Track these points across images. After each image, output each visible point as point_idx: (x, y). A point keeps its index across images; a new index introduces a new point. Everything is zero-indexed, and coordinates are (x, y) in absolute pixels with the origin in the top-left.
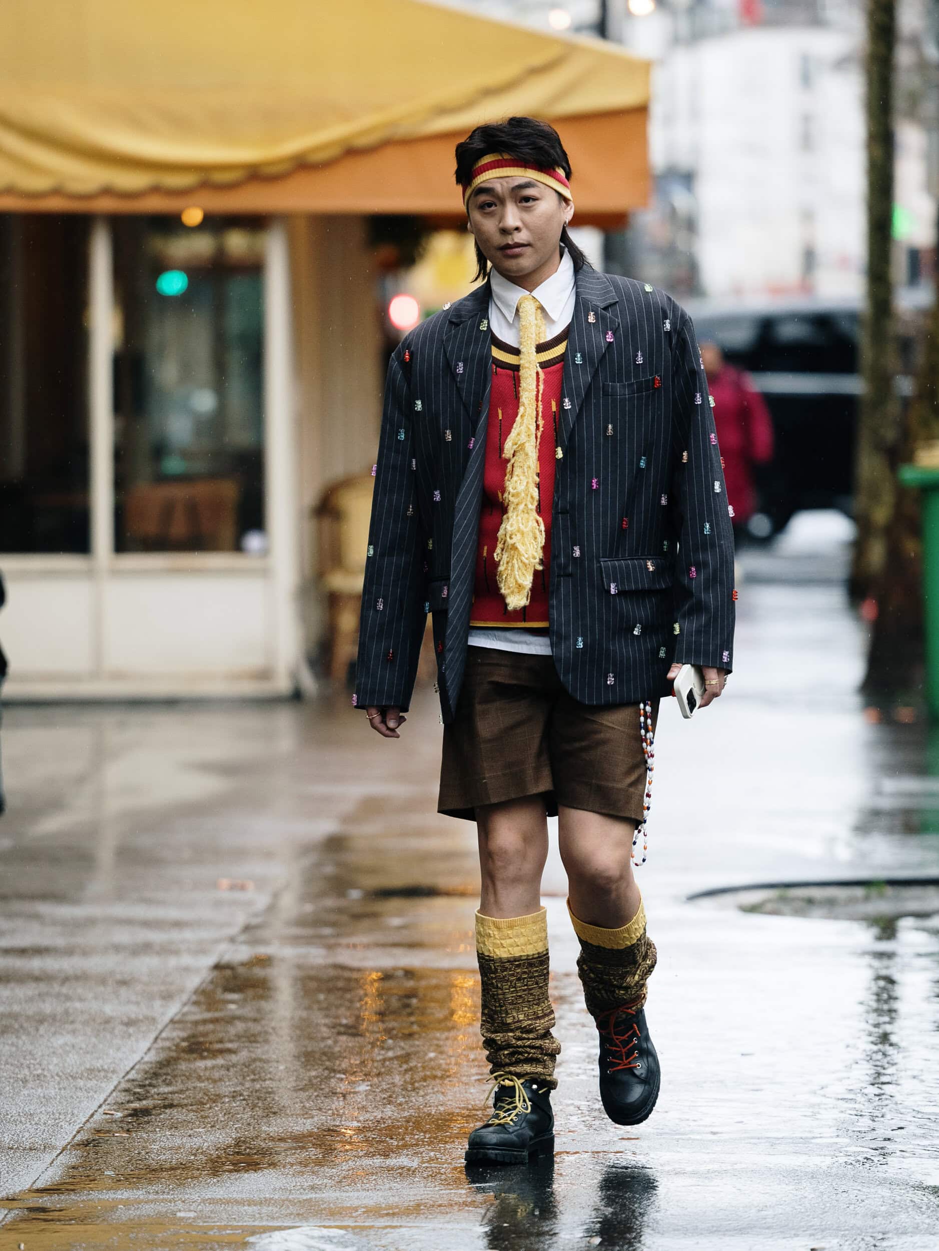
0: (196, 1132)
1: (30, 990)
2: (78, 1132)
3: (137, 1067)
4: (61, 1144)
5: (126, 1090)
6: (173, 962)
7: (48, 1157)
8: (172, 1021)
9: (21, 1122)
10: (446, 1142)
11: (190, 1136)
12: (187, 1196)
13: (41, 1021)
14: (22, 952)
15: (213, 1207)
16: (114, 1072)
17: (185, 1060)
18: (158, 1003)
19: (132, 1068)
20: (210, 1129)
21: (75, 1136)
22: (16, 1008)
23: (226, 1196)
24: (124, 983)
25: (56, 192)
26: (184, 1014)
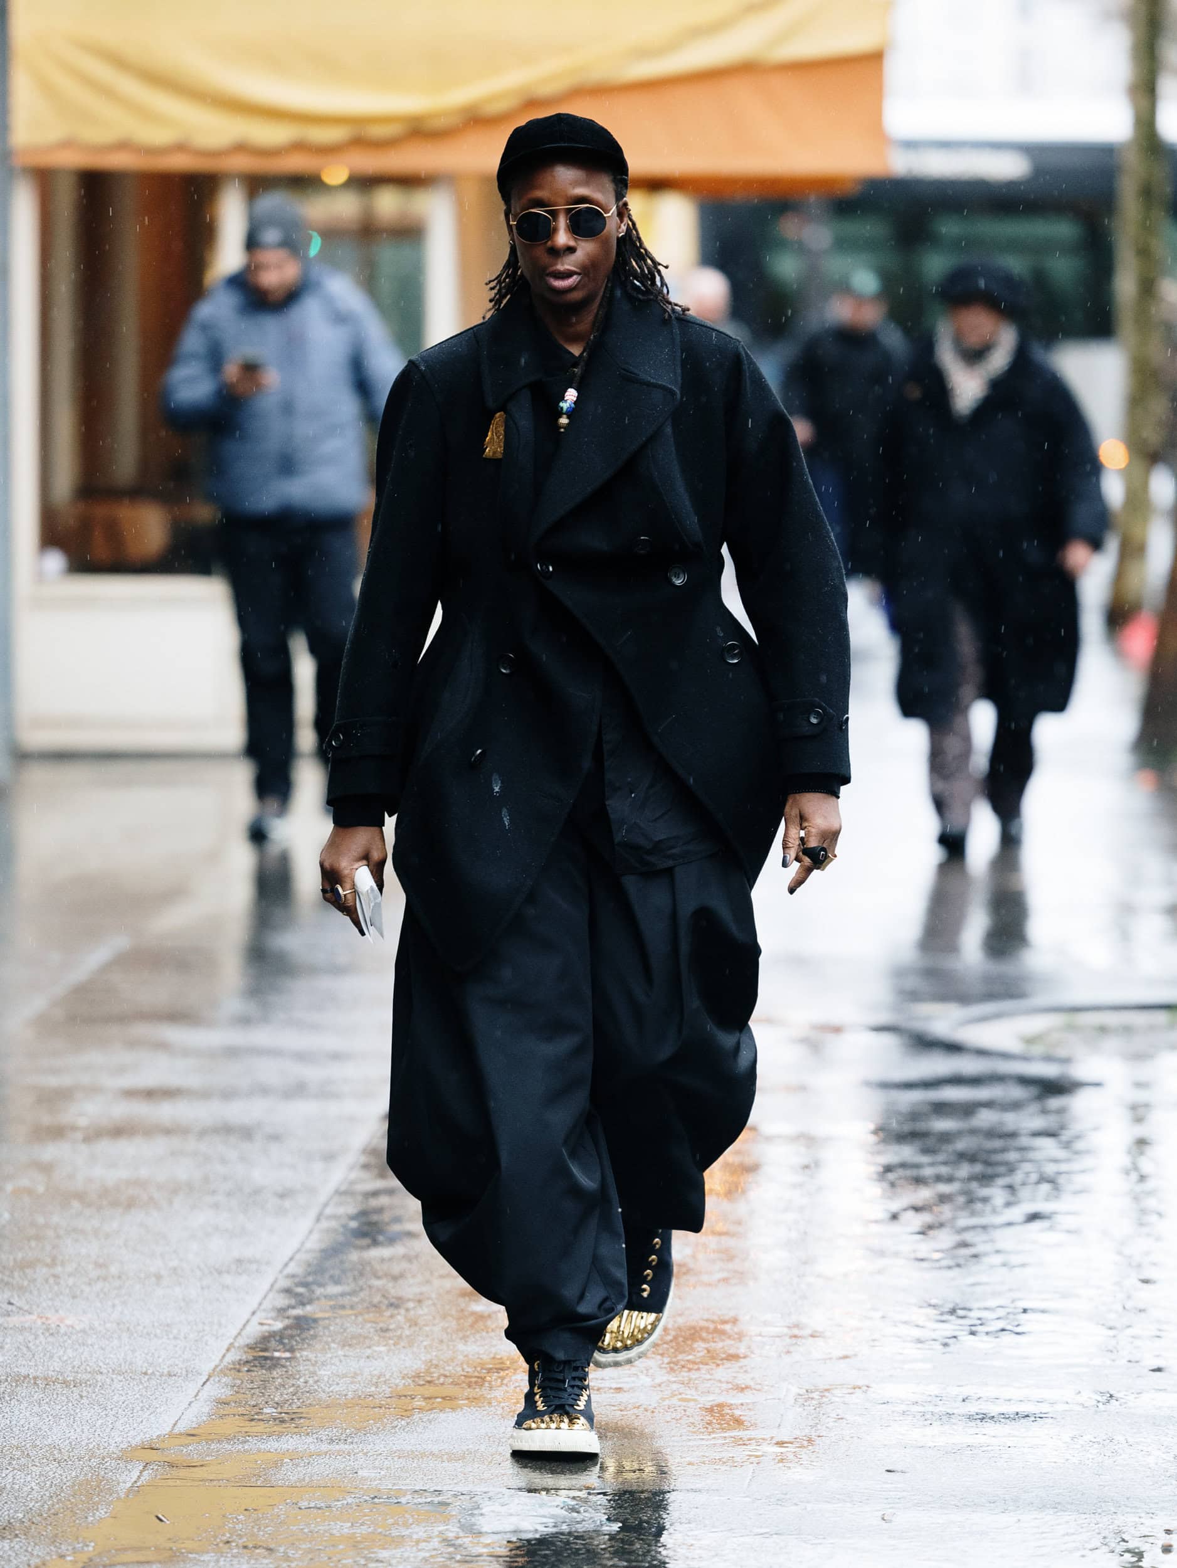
0: (376, 1351)
1: (160, 1146)
2: (228, 1350)
3: (298, 1257)
4: (207, 1368)
5: (288, 1291)
6: (333, 1108)
7: (192, 1388)
8: (338, 1193)
9: (155, 1336)
10: (690, 1370)
11: (368, 1357)
12: (369, 1447)
13: (175, 1191)
14: (150, 1094)
15: (404, 1463)
16: (268, 1263)
17: (357, 1247)
18: (318, 1166)
19: (291, 1259)
20: (393, 1347)
21: (224, 1356)
22: (144, 1173)
23: (419, 1448)
24: (275, 1138)
25: (180, 147)
26: (352, 1183)
